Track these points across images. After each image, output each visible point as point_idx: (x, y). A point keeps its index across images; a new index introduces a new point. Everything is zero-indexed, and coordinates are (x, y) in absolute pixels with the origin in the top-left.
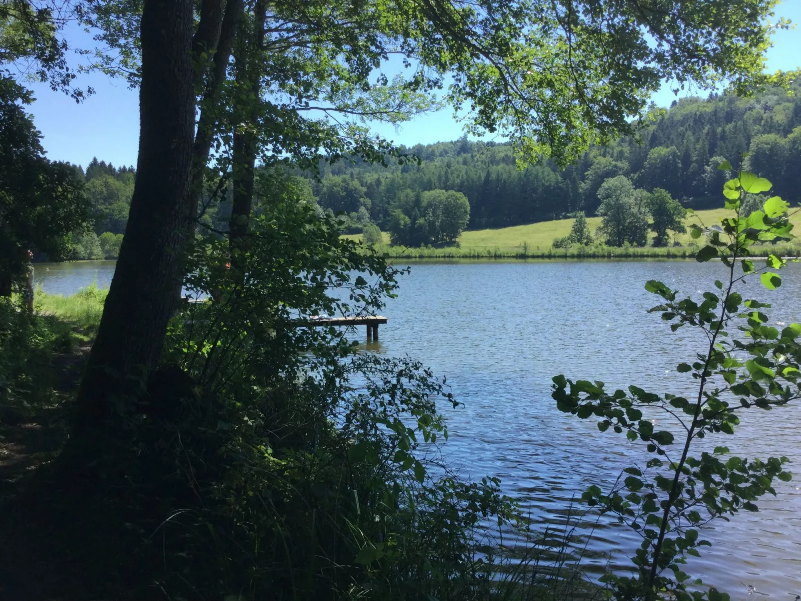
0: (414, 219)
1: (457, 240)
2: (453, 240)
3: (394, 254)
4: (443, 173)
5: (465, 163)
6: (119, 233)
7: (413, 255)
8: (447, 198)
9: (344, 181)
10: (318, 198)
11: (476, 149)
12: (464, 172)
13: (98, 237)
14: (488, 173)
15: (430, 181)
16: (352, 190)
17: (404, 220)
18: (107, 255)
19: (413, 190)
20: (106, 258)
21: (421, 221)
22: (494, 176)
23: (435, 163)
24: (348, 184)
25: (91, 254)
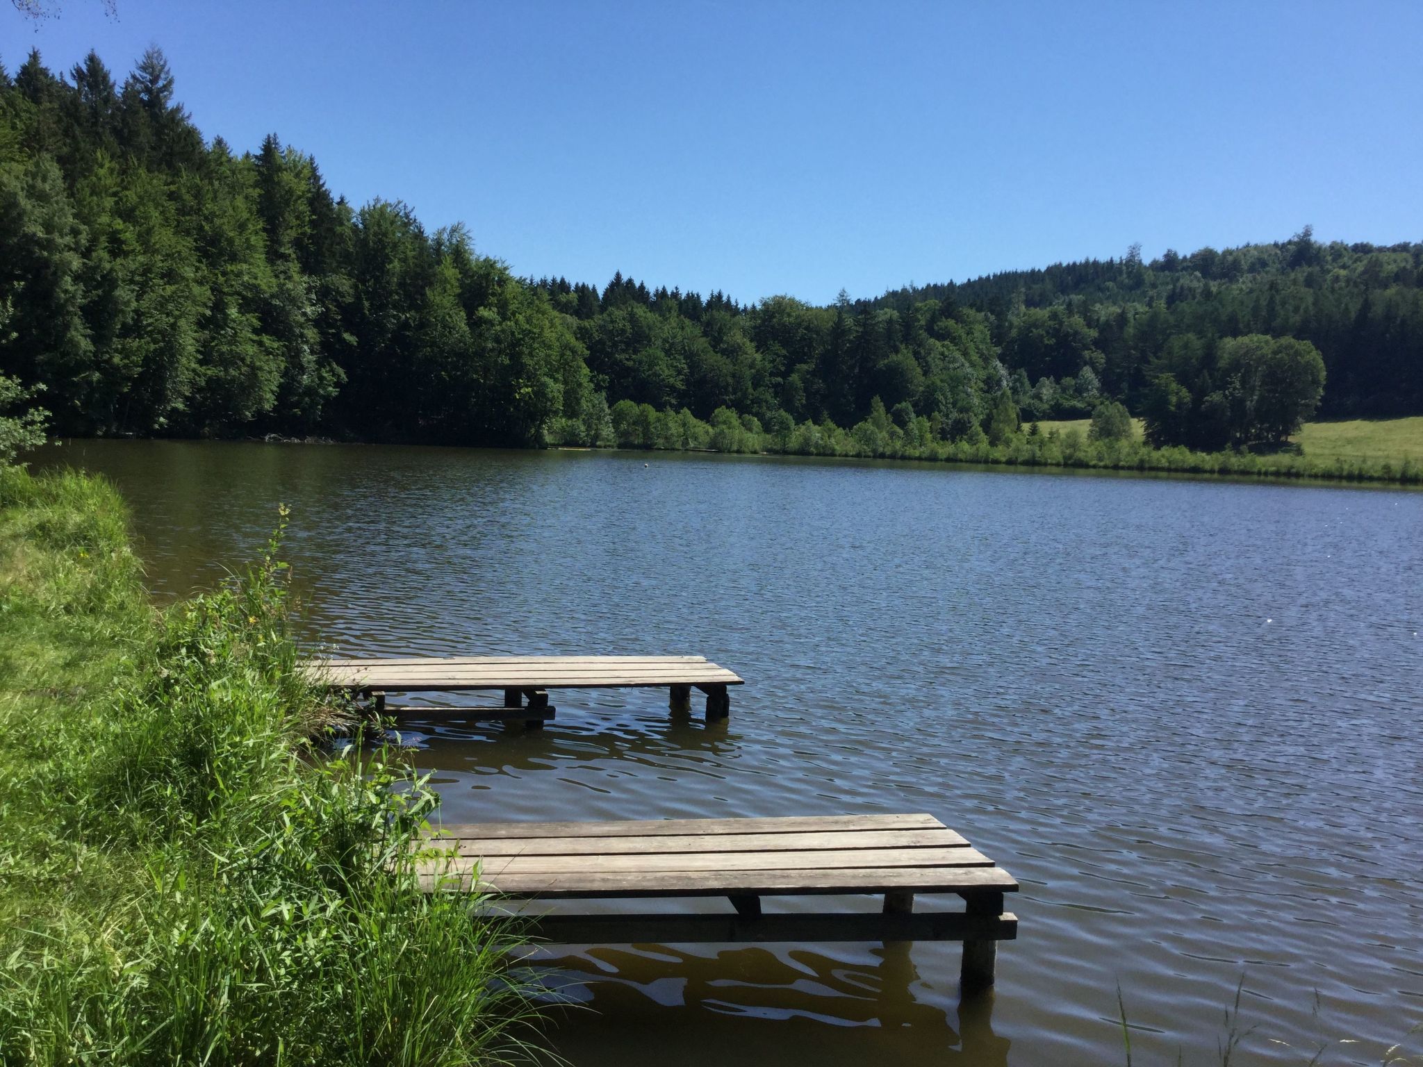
0: (1199, 394)
1: (1290, 439)
2: (1283, 438)
3: (1164, 463)
4: (1263, 303)
5: (1309, 282)
6: (644, 402)
7: (1207, 467)
8: (1275, 353)
9: (1054, 316)
10: (998, 350)
11: (1329, 258)
12: (1310, 300)
13: (609, 407)
14: (1367, 306)
15: (1233, 319)
16: (1067, 334)
17: (1178, 394)
18: (622, 440)
19: (1201, 334)
20: (620, 446)
21: (1216, 397)
22: (1378, 310)
23: (1240, 285)
24: (1061, 323)
25: (597, 437)
